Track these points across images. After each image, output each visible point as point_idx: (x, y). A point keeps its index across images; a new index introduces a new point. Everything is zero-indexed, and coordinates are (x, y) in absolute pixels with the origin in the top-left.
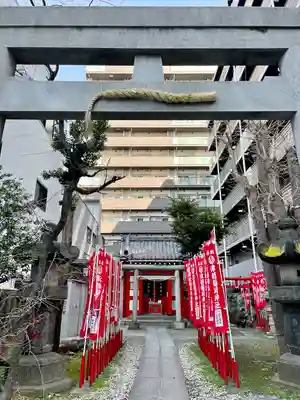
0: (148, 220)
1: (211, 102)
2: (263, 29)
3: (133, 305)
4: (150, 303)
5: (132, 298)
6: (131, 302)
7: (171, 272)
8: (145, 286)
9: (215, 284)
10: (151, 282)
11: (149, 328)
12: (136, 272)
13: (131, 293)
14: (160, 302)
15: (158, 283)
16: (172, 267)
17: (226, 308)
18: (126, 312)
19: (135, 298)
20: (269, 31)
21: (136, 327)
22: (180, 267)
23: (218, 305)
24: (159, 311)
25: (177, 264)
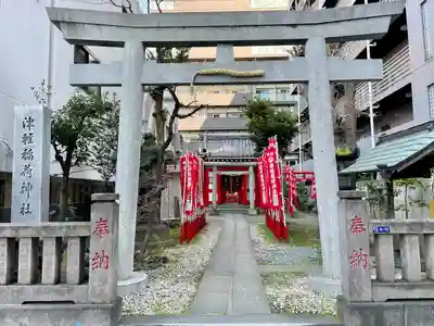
0: (224, 116)
1: (261, 76)
2: (294, 26)
3: (212, 197)
4: (228, 194)
5: (211, 191)
6: (210, 194)
7: (246, 168)
8: (222, 180)
9: (273, 176)
10: (228, 177)
11: (227, 215)
12: (215, 169)
13: (210, 187)
14: (236, 194)
15: (234, 177)
16: (247, 163)
17: (281, 193)
18: (207, 202)
19: (215, 191)
20: (299, 27)
21: (216, 213)
22: (255, 163)
23: (275, 192)
24: (235, 201)
25: (252, 160)
